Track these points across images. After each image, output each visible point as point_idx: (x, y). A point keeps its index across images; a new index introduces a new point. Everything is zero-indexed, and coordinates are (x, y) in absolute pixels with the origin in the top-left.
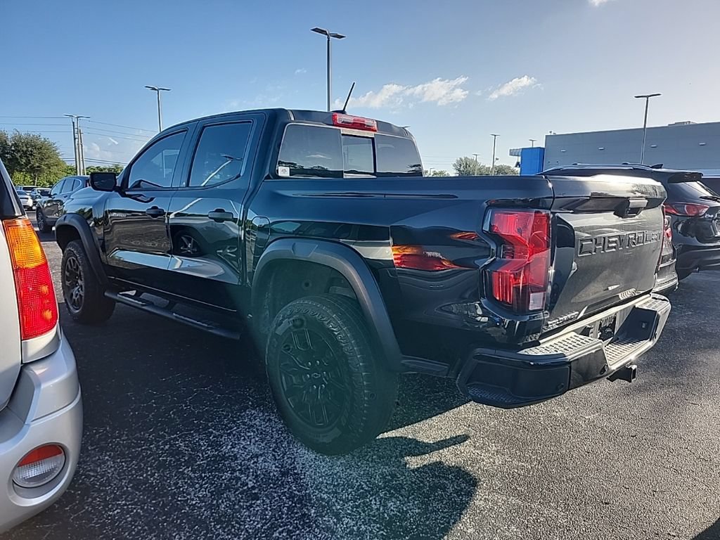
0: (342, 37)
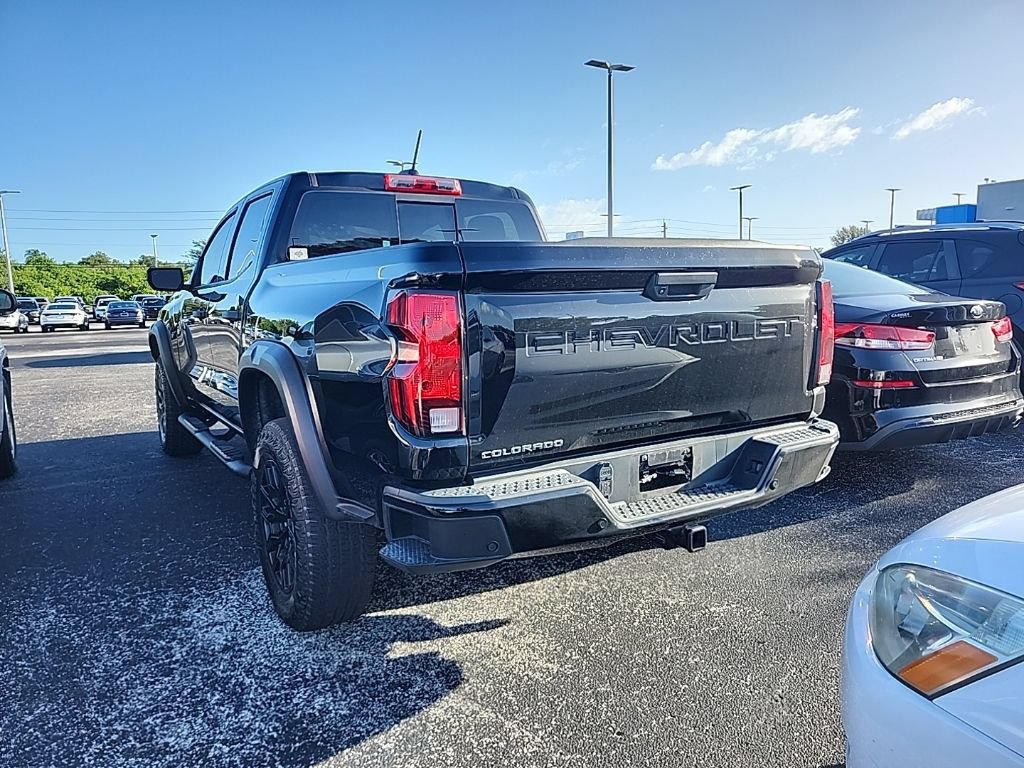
0: (630, 68)
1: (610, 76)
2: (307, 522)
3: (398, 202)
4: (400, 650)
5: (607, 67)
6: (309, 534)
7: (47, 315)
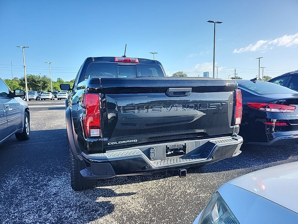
1: (215, 25)
2: (73, 160)
3: (119, 65)
4: (101, 199)
5: (214, 22)
6: (73, 163)
7: (59, 95)
